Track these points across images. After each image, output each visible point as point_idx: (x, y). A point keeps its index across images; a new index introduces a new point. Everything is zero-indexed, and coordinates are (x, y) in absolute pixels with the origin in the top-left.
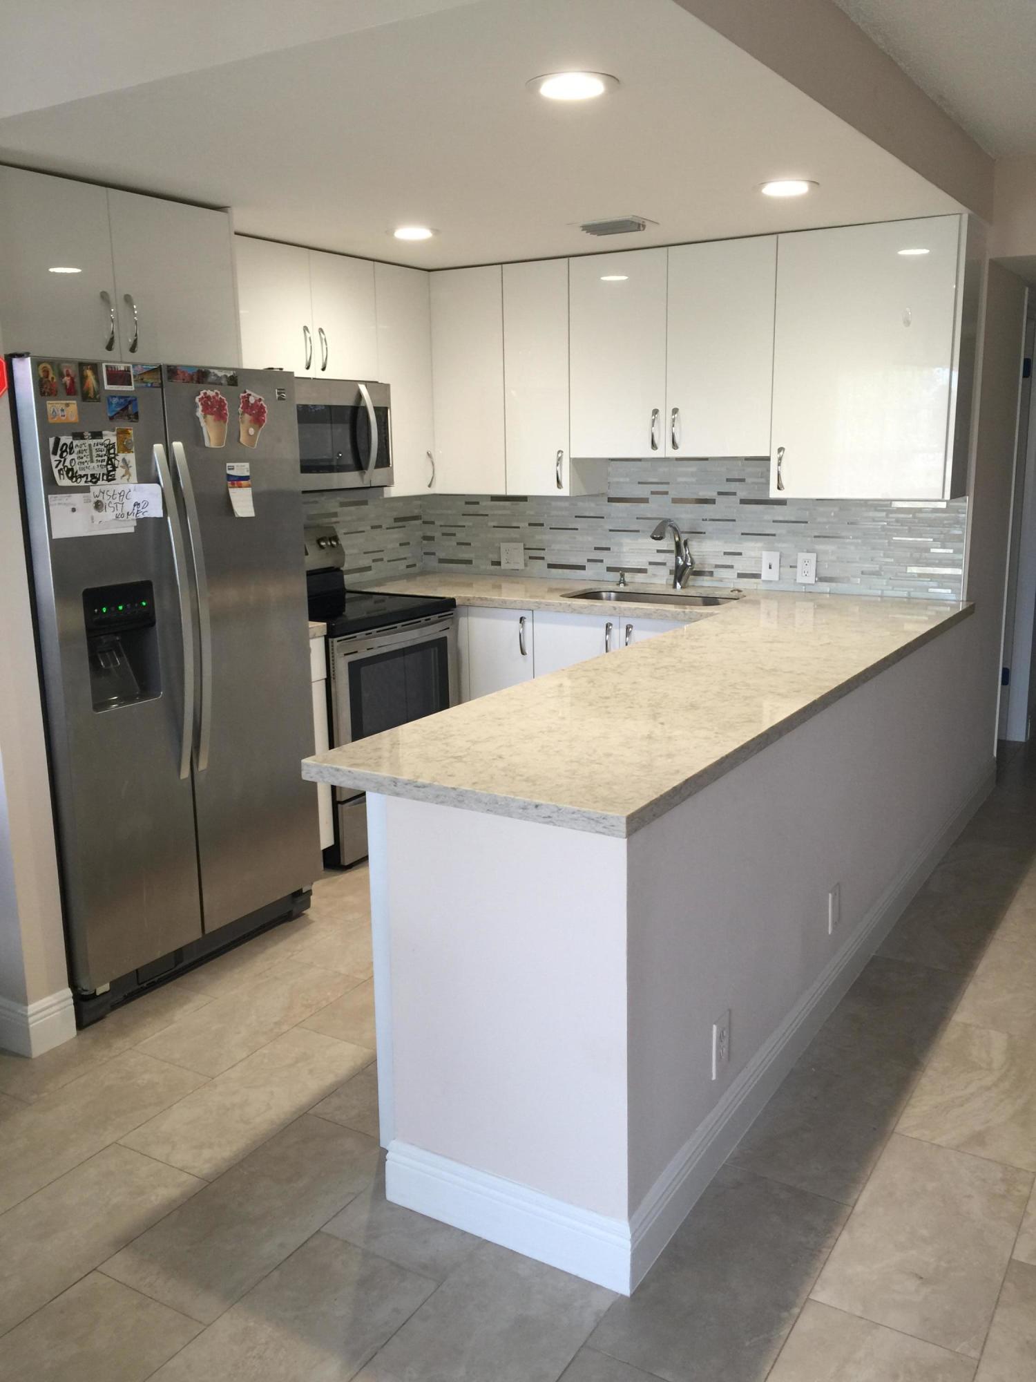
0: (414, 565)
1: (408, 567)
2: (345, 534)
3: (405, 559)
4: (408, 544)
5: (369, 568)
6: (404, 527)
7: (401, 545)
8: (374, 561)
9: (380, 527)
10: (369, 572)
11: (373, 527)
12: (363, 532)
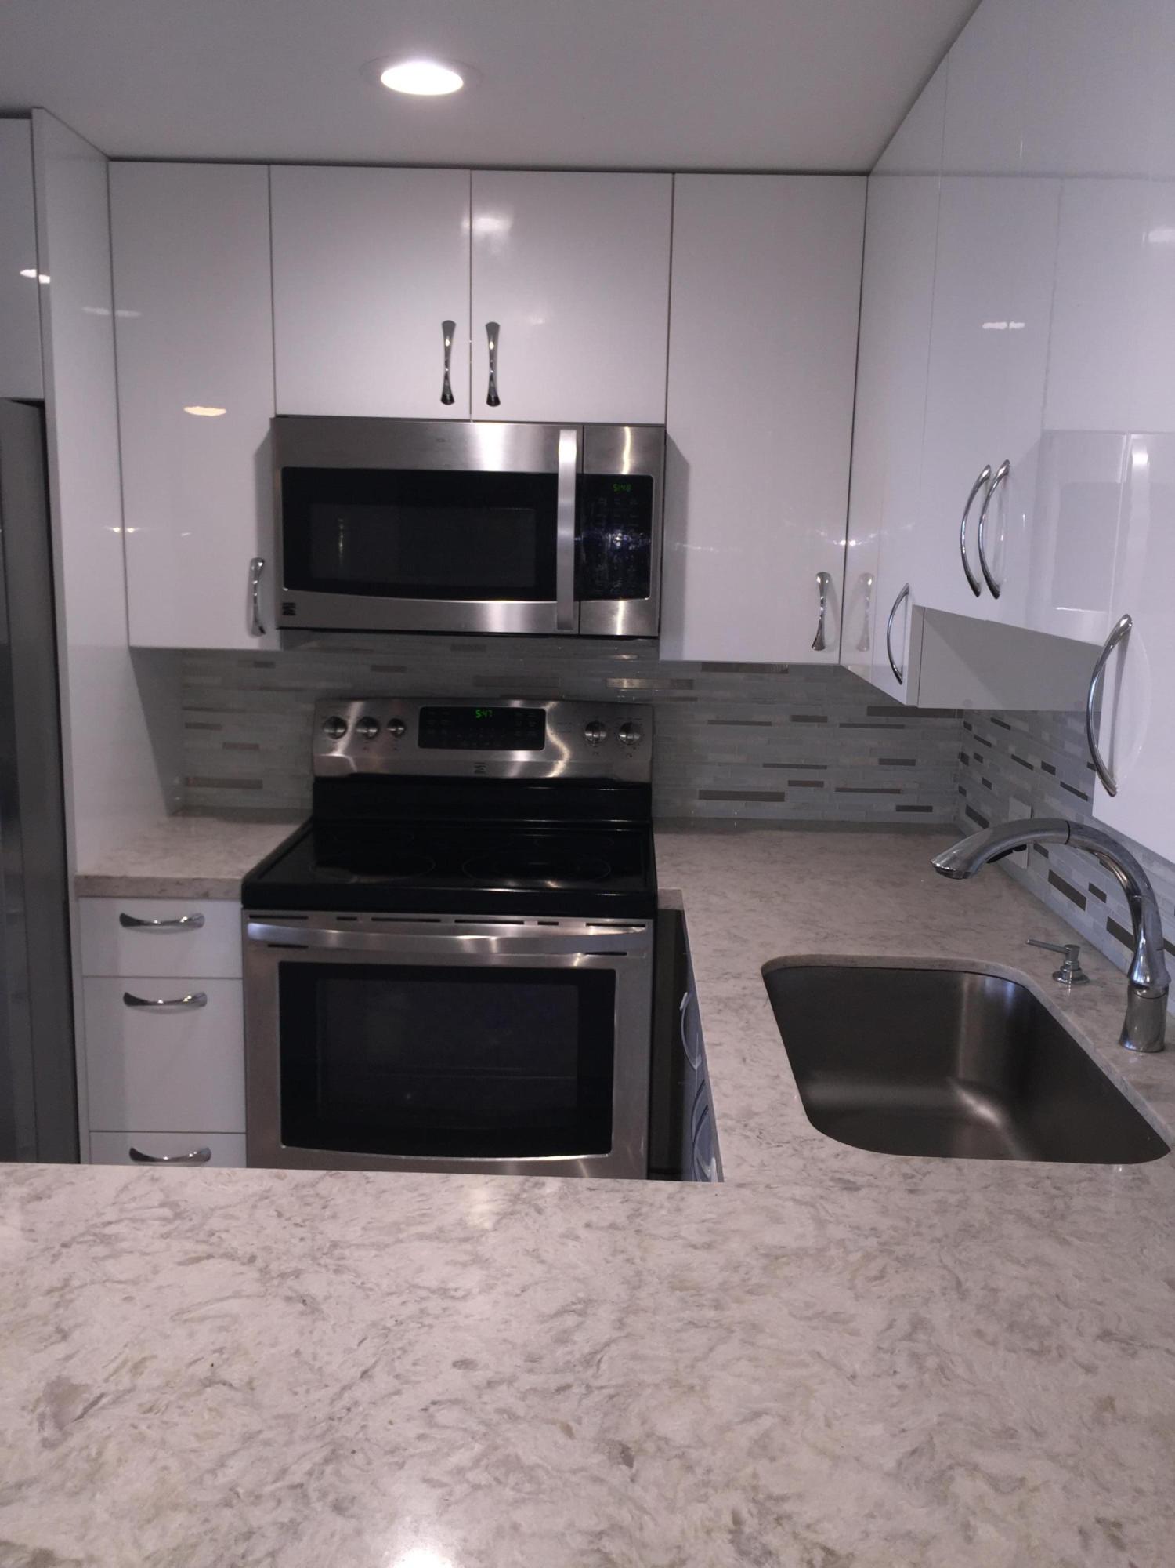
0: (929, 809)
1: (900, 809)
2: (711, 722)
3: (898, 791)
4: (912, 763)
5: (778, 797)
6: (902, 727)
7: (882, 762)
8: (792, 784)
9: (823, 720)
10: (777, 804)
11: (796, 719)
12: (769, 724)
